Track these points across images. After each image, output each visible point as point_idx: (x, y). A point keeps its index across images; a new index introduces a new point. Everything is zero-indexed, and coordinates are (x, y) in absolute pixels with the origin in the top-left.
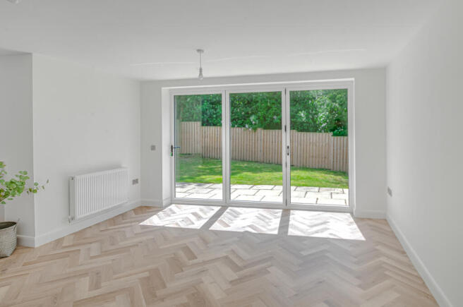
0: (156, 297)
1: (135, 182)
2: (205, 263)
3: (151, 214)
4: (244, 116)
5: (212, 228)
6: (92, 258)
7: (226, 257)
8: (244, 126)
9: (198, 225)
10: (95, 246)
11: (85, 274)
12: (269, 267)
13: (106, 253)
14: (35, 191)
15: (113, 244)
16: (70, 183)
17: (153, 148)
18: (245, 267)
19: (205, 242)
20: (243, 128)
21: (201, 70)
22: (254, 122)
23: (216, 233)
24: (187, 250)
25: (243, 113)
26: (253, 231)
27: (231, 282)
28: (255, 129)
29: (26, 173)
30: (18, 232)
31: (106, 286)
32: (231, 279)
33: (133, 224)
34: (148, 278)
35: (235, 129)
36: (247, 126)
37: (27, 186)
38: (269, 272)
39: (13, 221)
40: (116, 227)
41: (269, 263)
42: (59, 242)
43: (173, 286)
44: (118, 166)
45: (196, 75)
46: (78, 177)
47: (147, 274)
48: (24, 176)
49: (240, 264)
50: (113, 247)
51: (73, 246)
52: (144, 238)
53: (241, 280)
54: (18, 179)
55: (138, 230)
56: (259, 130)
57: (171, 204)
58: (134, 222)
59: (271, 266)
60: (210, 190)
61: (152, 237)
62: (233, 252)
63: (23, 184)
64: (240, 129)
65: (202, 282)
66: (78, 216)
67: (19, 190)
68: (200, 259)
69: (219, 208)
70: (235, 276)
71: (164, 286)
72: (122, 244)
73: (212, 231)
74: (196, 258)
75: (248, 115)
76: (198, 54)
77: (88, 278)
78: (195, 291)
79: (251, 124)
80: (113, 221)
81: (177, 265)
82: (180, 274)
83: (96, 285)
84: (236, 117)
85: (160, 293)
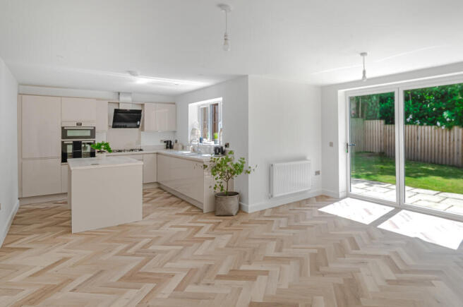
0: (318, 270)
1: (317, 173)
2: (366, 256)
3: (328, 203)
4: (435, 112)
5: (380, 226)
6: (281, 228)
7: (389, 257)
8: (435, 124)
9: (367, 220)
10: (284, 220)
11: (273, 239)
12: (436, 279)
13: (290, 227)
14: (249, 173)
15: (296, 222)
16: (270, 169)
17: (331, 144)
18: (407, 272)
19: (371, 237)
20: (433, 127)
21: (364, 72)
22: (448, 120)
23: (383, 231)
24: (352, 240)
25: (434, 109)
26: (425, 239)
27: (387, 281)
28: (450, 128)
29: (244, 159)
30: (240, 200)
31: (286, 252)
32: (389, 278)
33: (313, 208)
34: (316, 255)
35: (423, 127)
36: (438, 124)
37: (244, 168)
38: (433, 285)
39: (236, 191)
40: (302, 208)
41: (435, 276)
42: (262, 212)
43: (333, 266)
44: (304, 158)
45: (360, 77)
46: (276, 165)
47: (315, 251)
48: (243, 161)
49: (401, 267)
50: (296, 224)
51: (270, 217)
52: (319, 222)
53: (398, 282)
54: (240, 163)
55: (316, 215)
56: (456, 128)
57: (347, 197)
58: (315, 207)
59: (440, 280)
60: (387, 190)
61: (325, 222)
62: (396, 254)
63: (242, 166)
64: (430, 127)
65: (359, 272)
66: (276, 195)
67: (240, 171)
68: (362, 251)
69: (393, 208)
70: (393, 277)
71: (327, 265)
72: (303, 223)
73: (380, 229)
74: (359, 249)
75: (441, 111)
76: (362, 57)
77: (275, 242)
78: (352, 277)
79: (443, 121)
80: (299, 203)
81: (341, 251)
82: (342, 259)
83: (279, 250)
84: (425, 114)
85: (322, 269)
